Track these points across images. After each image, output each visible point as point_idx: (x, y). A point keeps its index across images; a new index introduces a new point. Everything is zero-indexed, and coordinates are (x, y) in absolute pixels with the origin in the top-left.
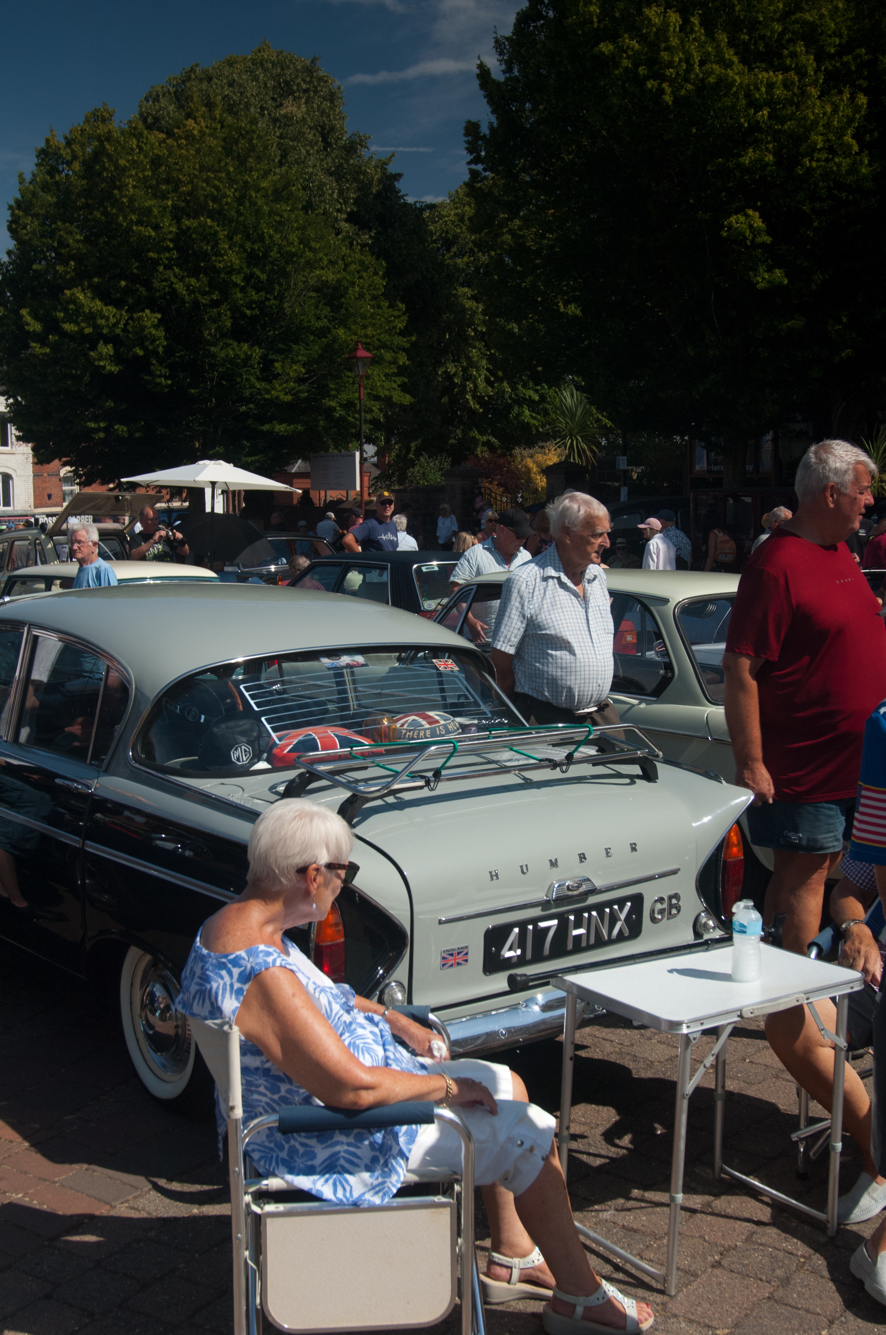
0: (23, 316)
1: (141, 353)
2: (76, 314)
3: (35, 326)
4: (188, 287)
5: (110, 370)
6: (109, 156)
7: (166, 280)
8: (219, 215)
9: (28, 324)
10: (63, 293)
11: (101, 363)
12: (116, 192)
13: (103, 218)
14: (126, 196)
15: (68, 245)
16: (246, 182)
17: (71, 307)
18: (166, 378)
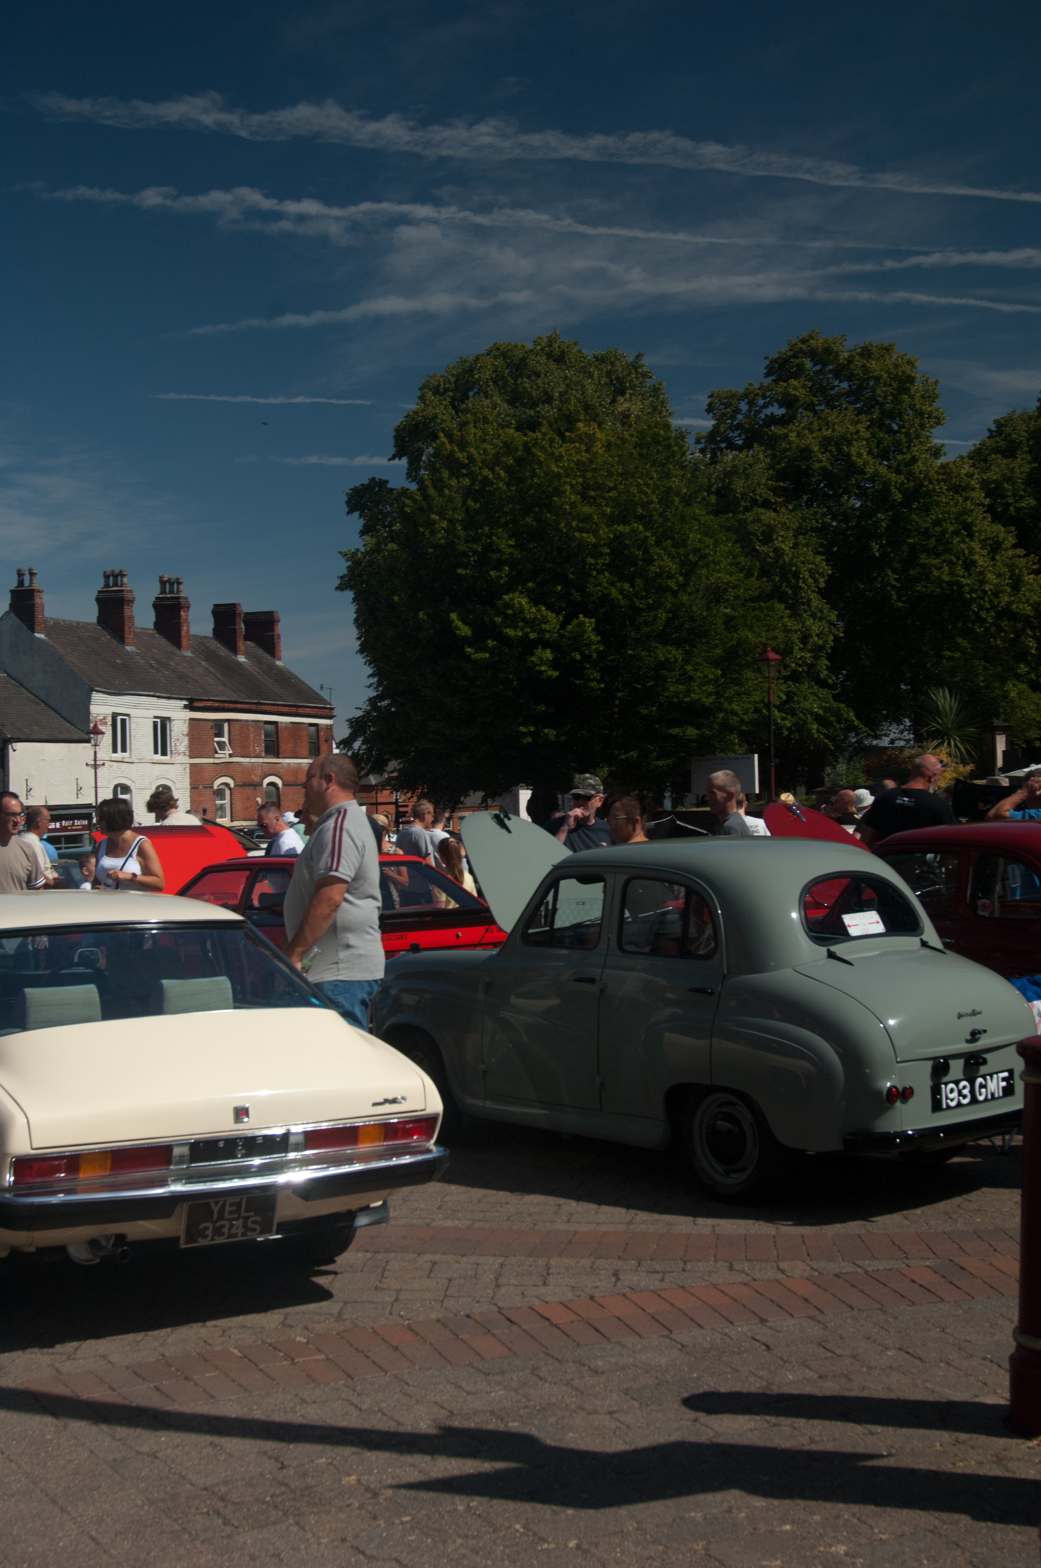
0: (453, 621)
1: (578, 657)
2: (516, 618)
3: (465, 631)
4: (621, 591)
5: (552, 676)
6: (540, 463)
7: (599, 585)
8: (646, 520)
9: (459, 629)
10: (501, 599)
11: (543, 669)
12: (555, 499)
13: (535, 524)
14: (566, 503)
15: (499, 551)
16: (670, 488)
17: (510, 612)
18: (599, 682)
